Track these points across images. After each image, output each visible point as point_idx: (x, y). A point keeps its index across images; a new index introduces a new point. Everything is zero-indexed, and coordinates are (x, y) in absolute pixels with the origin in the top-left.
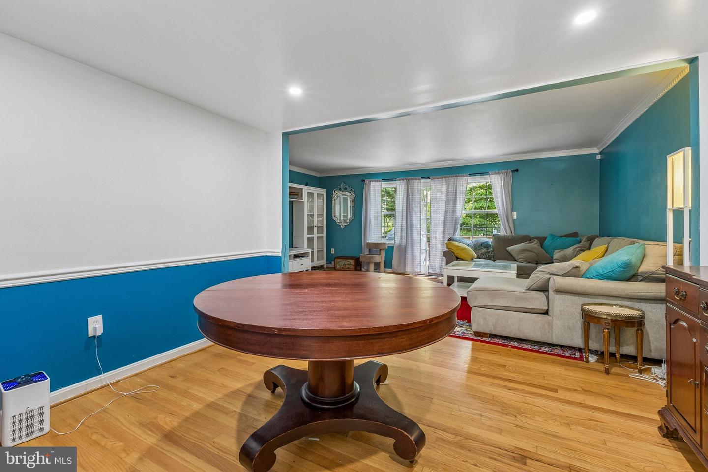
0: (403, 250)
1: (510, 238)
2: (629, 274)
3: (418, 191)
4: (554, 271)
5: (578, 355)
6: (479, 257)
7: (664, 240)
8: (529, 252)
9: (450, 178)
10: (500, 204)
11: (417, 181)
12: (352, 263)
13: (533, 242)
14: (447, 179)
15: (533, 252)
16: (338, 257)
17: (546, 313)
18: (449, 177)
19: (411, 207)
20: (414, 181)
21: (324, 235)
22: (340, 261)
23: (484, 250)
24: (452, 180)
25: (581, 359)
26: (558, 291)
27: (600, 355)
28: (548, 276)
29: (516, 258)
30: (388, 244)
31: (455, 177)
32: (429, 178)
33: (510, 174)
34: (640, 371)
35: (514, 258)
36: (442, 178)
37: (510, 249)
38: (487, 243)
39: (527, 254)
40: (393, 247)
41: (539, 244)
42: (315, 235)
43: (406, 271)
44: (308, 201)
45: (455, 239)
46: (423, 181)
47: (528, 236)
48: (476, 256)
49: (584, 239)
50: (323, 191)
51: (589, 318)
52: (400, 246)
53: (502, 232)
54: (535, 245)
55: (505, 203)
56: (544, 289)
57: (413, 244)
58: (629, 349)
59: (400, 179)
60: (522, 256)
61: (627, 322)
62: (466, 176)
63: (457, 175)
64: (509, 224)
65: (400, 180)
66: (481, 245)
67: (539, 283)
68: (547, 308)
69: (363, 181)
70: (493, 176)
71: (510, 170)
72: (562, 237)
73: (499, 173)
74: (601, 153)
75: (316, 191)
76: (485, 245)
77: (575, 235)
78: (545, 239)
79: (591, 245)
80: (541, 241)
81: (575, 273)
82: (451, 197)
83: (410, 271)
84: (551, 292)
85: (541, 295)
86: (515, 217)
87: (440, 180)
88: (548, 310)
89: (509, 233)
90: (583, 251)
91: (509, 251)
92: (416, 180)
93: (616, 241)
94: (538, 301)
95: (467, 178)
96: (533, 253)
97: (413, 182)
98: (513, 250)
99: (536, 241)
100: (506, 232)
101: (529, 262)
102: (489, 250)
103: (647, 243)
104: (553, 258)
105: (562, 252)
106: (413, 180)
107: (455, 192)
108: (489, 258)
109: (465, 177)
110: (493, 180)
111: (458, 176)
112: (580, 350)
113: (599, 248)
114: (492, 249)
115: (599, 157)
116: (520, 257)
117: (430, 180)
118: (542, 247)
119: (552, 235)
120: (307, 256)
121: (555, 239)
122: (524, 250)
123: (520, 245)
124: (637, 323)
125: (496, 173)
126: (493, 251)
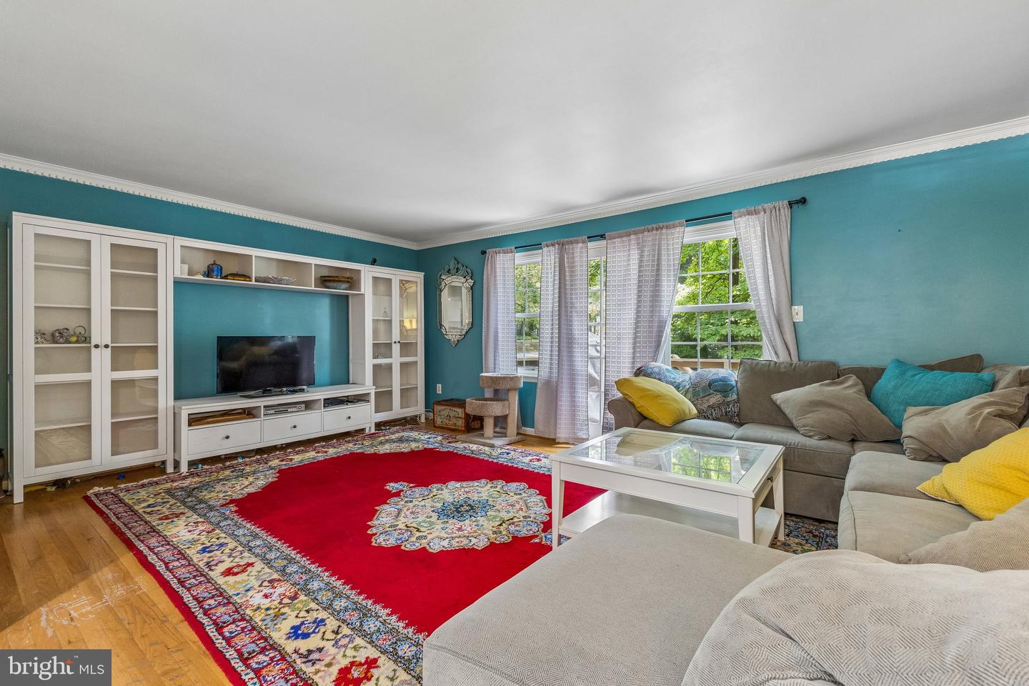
0: (552, 390)
1: (783, 370)
3: (581, 266)
6: (702, 415)
8: (829, 410)
9: (646, 233)
10: (761, 287)
11: (580, 245)
12: (460, 415)
13: (842, 383)
14: (640, 236)
15: (841, 409)
16: (439, 402)
18: (643, 232)
19: (569, 300)
20: (575, 245)
21: (420, 358)
22: (443, 410)
23: (715, 399)
24: (649, 238)
29: (795, 423)
30: (525, 377)
31: (657, 229)
32: (602, 237)
33: (786, 212)
35: (791, 423)
36: (628, 235)
37: (779, 397)
38: (724, 380)
39: (822, 415)
40: (536, 384)
41: (861, 387)
42: (396, 359)
43: (558, 435)
44: (374, 294)
45: (649, 371)
46: (591, 245)
47: (833, 365)
48: (695, 411)
50: (418, 277)
52: (548, 383)
53: (767, 355)
54: (848, 389)
55: (772, 285)
57: (574, 379)
59: (549, 242)
60: (810, 418)
62: (681, 225)
63: (661, 225)
64: (781, 333)
65: (547, 246)
66: (710, 385)
69: (484, 253)
70: (742, 221)
71: (786, 202)
72: (930, 368)
73: (756, 212)
75: (395, 275)
76: (722, 387)
77: (974, 363)
78: (879, 372)
80: (869, 377)
82: (649, 275)
83: (567, 436)
86: (799, 318)
87: (625, 239)
89: (783, 357)
91: (778, 403)
92: (577, 242)
95: (681, 229)
96: (840, 412)
97: (573, 249)
98: (786, 401)
99: (853, 379)
100: (776, 354)
101: (829, 438)
102: (729, 399)
104: (900, 427)
105: (933, 414)
106: (572, 243)
107: (656, 263)
108: (728, 418)
109: (678, 229)
110: (742, 230)
111: (662, 228)
114: (735, 397)
116: (804, 421)
117: (604, 242)
118: (869, 395)
119: (900, 363)
120: (368, 401)
121: (910, 373)
122: (815, 404)
123: (807, 388)
125: (749, 213)
126: (738, 401)
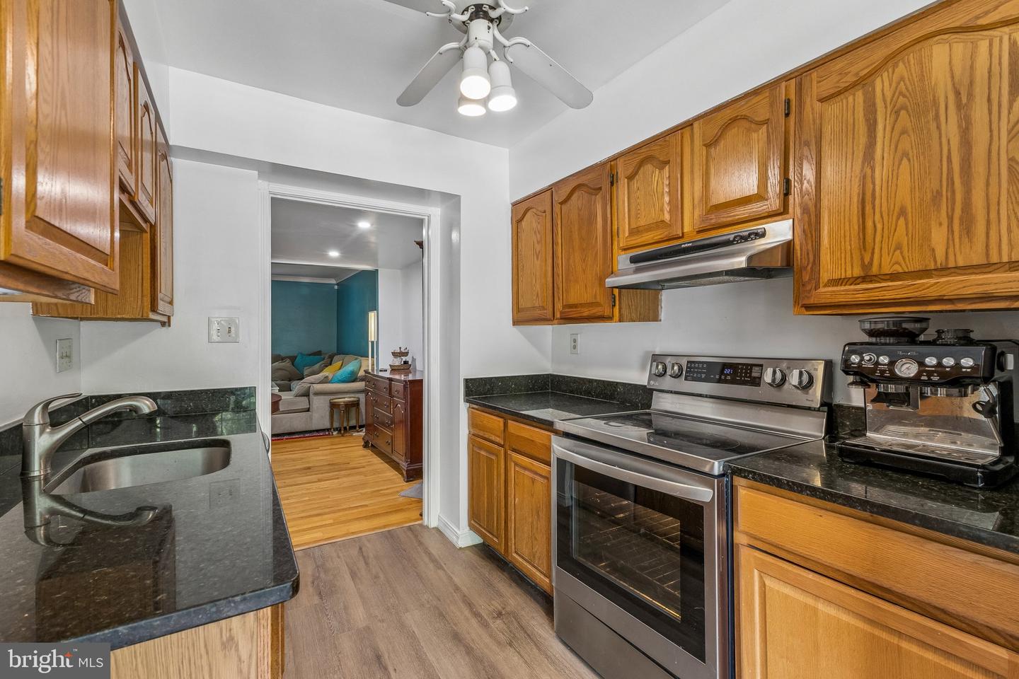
2: (353, 378)
4: (313, 381)
5: (327, 433)
7: (368, 357)
8: (282, 371)
13: (285, 361)
15: (286, 370)
17: (308, 410)
25: (329, 434)
26: (317, 394)
27: (339, 430)
28: (309, 385)
34: (358, 432)
41: (291, 363)
47: (280, 355)
49: (327, 357)
51: (333, 406)
54: (287, 364)
56: (306, 394)
58: (353, 423)
60: (277, 375)
61: (351, 405)
67: (302, 391)
68: (308, 406)
72: (310, 355)
74: (337, 284)
77: (319, 353)
78: (295, 357)
79: (332, 361)
80: (293, 359)
81: (325, 380)
84: (311, 394)
85: (305, 399)
88: (309, 408)
90: (327, 366)
93: (348, 357)
94: (303, 404)
96: (286, 372)
99: (288, 360)
101: (283, 380)
103: (362, 358)
104: (303, 374)
105: (310, 368)
112: (328, 430)
113: (337, 364)
115: (336, 287)
118: (294, 366)
119: (301, 354)
121: (305, 357)
124: (356, 404)
